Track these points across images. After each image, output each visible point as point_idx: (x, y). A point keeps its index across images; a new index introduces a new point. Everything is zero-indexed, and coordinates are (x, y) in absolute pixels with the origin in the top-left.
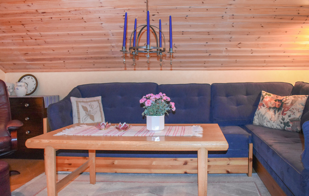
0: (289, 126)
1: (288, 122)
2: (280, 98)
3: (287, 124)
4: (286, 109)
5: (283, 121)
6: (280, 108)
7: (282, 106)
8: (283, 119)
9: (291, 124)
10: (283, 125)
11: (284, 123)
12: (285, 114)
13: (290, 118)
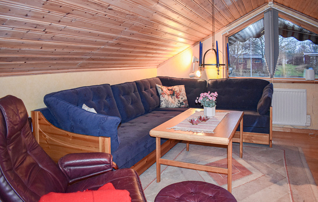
0: (183, 104)
1: (182, 102)
2: (170, 88)
3: (182, 104)
4: (178, 95)
5: (179, 102)
6: (173, 94)
7: (174, 93)
8: (179, 101)
9: (184, 103)
10: (179, 105)
11: (180, 103)
12: (179, 98)
13: (183, 100)
